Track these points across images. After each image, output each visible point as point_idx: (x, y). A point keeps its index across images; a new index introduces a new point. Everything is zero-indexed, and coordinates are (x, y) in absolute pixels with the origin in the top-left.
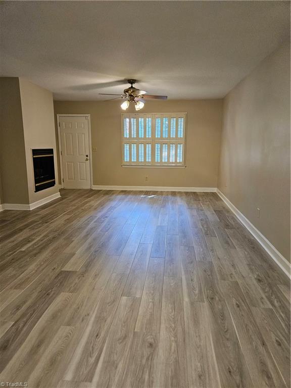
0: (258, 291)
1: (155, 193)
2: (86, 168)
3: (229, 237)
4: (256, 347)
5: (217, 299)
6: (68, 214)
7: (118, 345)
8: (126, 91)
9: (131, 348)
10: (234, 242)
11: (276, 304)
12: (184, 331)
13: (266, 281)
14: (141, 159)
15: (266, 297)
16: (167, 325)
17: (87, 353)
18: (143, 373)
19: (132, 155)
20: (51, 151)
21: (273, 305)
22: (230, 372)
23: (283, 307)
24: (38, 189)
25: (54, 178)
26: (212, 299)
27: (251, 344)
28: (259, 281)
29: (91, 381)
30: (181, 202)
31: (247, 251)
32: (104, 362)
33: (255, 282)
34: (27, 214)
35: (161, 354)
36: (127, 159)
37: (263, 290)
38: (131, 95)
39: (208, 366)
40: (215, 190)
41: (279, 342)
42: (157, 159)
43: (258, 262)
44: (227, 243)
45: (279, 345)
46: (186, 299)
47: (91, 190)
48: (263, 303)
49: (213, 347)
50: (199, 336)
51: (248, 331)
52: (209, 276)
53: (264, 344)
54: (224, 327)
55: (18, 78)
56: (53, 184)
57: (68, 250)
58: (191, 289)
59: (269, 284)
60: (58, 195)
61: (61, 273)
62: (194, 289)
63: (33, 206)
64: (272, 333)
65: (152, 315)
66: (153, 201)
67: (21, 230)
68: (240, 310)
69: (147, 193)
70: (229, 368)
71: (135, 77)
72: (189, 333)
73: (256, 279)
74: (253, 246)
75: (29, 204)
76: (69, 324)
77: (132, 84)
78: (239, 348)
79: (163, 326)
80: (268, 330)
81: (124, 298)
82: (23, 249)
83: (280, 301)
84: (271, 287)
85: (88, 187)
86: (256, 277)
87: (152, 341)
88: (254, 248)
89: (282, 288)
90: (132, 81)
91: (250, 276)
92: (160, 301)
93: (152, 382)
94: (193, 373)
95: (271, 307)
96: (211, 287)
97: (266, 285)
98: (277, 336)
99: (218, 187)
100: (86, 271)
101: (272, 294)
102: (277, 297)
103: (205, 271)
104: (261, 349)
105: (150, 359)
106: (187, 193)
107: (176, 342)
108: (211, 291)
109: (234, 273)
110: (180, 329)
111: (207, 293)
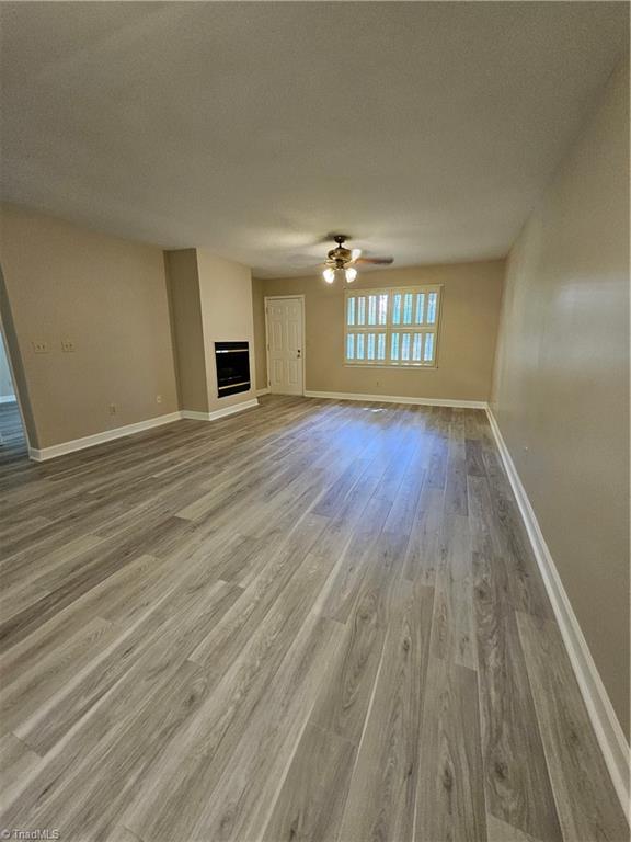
0: (465, 621)
1: (387, 405)
2: (298, 367)
3: (466, 492)
4: (389, 775)
5: (373, 621)
6: (248, 430)
7: (143, 682)
8: (331, 254)
9: (156, 696)
10: (471, 500)
11: (492, 661)
12: (268, 683)
13: (494, 598)
14: (371, 356)
15: (478, 637)
16: (248, 661)
18: (132, 768)
19: (358, 349)
20: (245, 345)
21: (483, 663)
22: (293, 832)
23: (504, 674)
24: (222, 394)
25: (249, 380)
26: (365, 618)
27: (383, 760)
28: (481, 594)
29: (42, 756)
30: (418, 422)
31: (486, 523)
32: (93, 716)
33: (470, 595)
35: (196, 726)
36: (350, 356)
37: (479, 618)
39: (257, 798)
40: (483, 405)
41: (450, 780)
42: (395, 357)
43: (499, 551)
44: (457, 503)
45: (448, 787)
46: (317, 609)
47: (303, 397)
48: (462, 652)
49: (298, 741)
50: (287, 707)
51: (395, 716)
52: (387, 565)
53: (410, 773)
54: (350, 694)
55: (195, 249)
56: (247, 388)
57: (205, 485)
58: (339, 587)
59: (499, 604)
60: (254, 402)
62: (344, 589)
63: (213, 416)
64: (446, 741)
65: (238, 629)
67: (177, 447)
68: (405, 659)
69: (375, 405)
70: (296, 822)
72: (275, 689)
73: (476, 588)
74: (505, 516)
75: (208, 412)
76: (108, 617)
77: (340, 242)
78: (350, 763)
79: (239, 661)
80: (440, 727)
81: (222, 583)
82: (155, 476)
83: (503, 655)
84: (498, 616)
85: (299, 393)
86: (478, 583)
87: (199, 689)
88: (503, 519)
89: (523, 621)
90: (340, 239)
91: (467, 579)
92: (270, 605)
93: (132, 800)
94: (219, 803)
95: (475, 667)
96: (379, 590)
97: (491, 607)
98: (454, 755)
99: (489, 401)
100: (203, 523)
101: (493, 633)
102: (502, 644)
103: (385, 555)
104: (399, 782)
105: (169, 734)
106: (436, 409)
107: (238, 706)
108: (372, 601)
109: (437, 568)
110: (264, 676)
111: (363, 602)
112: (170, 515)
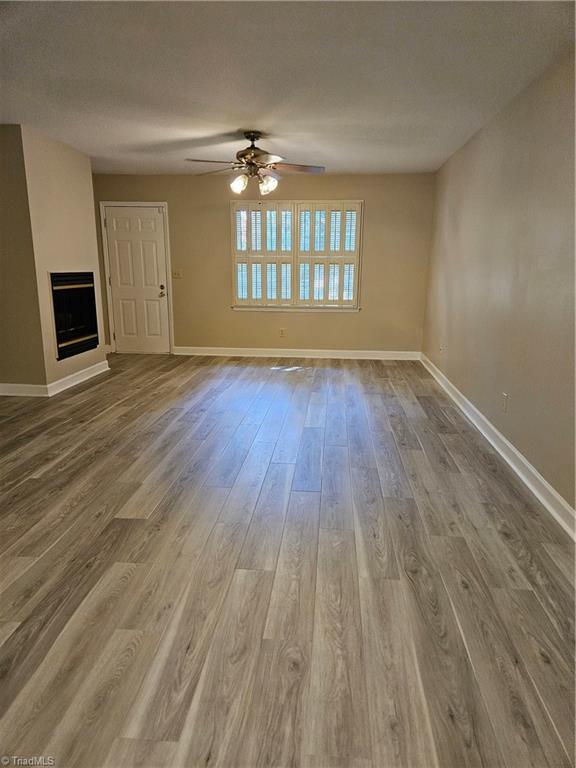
0: (503, 556)
1: (298, 362)
2: (161, 312)
3: (445, 450)
4: (502, 667)
5: (425, 572)
6: (124, 404)
7: (230, 666)
8: (241, 155)
9: (256, 671)
10: (457, 459)
11: (540, 581)
12: (359, 634)
13: (519, 537)
14: (272, 295)
15: (521, 568)
16: (327, 626)
17: (169, 682)
18: (280, 722)
19: (250, 284)
20: (89, 277)
21: (534, 584)
22: (452, 717)
23: (553, 587)
24: (63, 354)
25: (96, 332)
26: (415, 572)
27: (493, 661)
28: (507, 535)
29: (177, 740)
30: (350, 381)
31: (481, 477)
32: (203, 701)
33: (498, 539)
34: (42, 404)
35: (316, 682)
36: (242, 294)
37: (515, 554)
38: (252, 163)
39: (409, 707)
40: (417, 356)
41: (547, 658)
42: (304, 293)
43: (505, 499)
44: (443, 461)
45: (548, 661)
46: (364, 573)
47: (171, 356)
48: (514, 580)
49: (417, 668)
50: (391, 646)
51: (485, 634)
52: (408, 526)
53: (517, 662)
54: (440, 627)
55: (19, 126)
56: (93, 344)
57: (127, 477)
58: (373, 555)
59: (525, 541)
60: (104, 367)
61: (114, 522)
62: (378, 553)
63: (54, 389)
64: (533, 638)
65: (296, 604)
66: (295, 379)
68: (470, 594)
69: (284, 362)
70: (450, 710)
71: (259, 126)
72: (369, 641)
73: (499, 532)
74: (495, 469)
75: (45, 384)
76: (130, 626)
77: (253, 140)
78: (468, 668)
79: (318, 627)
80: (525, 632)
81: (241, 572)
82: (36, 476)
83: (546, 575)
84: (529, 549)
85: (165, 350)
86: (499, 527)
87: (297, 657)
88: (494, 471)
89: (551, 549)
90: (253, 135)
91: (489, 526)
92: (313, 578)
93: (300, 739)
94: (380, 720)
95: (530, 587)
96: (413, 548)
97: (520, 543)
98: (542, 644)
99: (424, 350)
100: (164, 519)
101: (531, 562)
102: (541, 567)
103: (400, 517)
104: (512, 669)
105: (294, 693)
106: (362, 363)
107: (345, 658)
108: (412, 558)
109: (456, 521)
110: (352, 634)
111: (405, 560)
112: (107, 519)
